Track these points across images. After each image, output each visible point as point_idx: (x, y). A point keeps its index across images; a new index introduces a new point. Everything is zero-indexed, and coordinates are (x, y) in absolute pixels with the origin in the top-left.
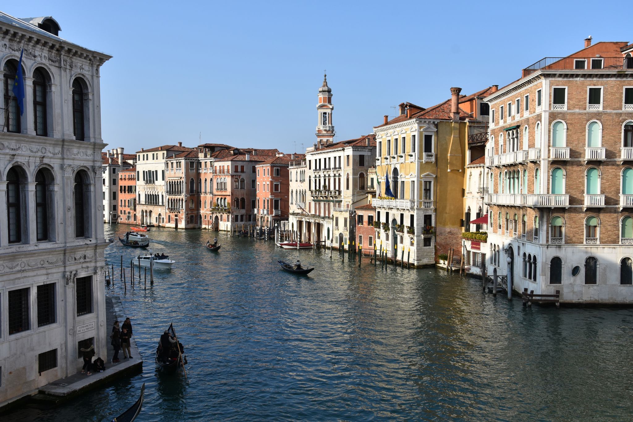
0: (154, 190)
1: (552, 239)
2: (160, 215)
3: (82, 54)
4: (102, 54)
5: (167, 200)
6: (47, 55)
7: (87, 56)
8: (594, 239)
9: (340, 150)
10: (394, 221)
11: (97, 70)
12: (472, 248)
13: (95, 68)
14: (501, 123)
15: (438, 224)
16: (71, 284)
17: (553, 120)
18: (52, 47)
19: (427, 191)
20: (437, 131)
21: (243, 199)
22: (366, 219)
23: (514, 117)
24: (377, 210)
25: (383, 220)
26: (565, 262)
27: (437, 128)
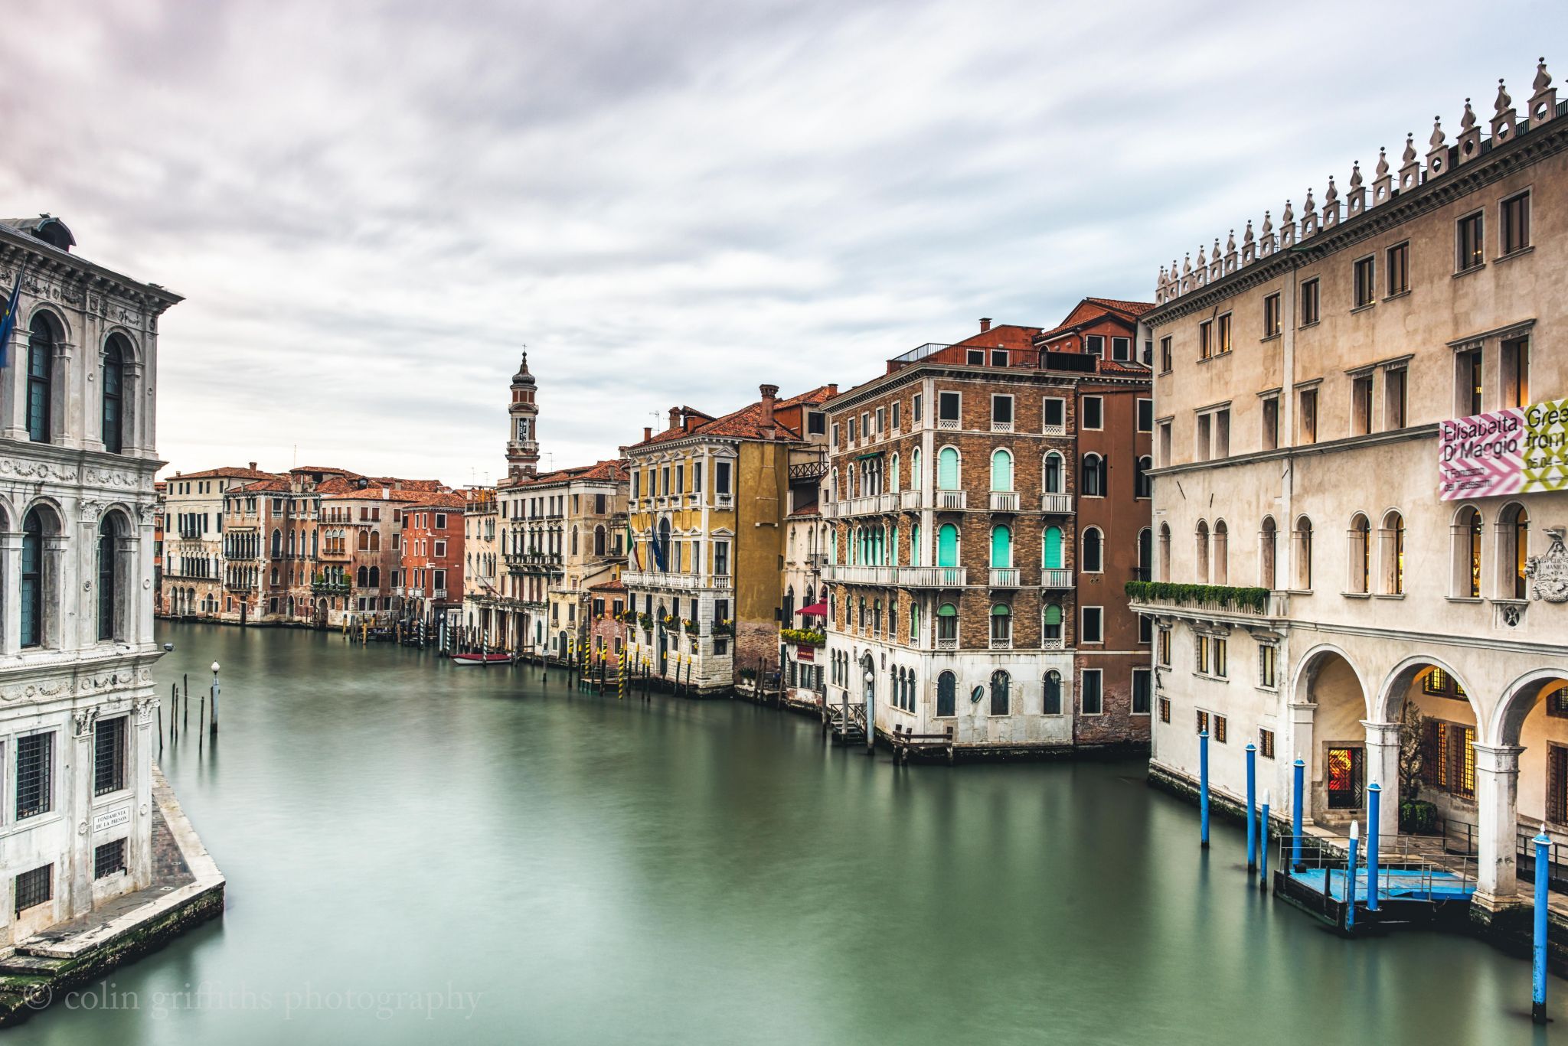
0: (200, 550)
1: (940, 641)
2: (210, 596)
3: (126, 290)
4: (166, 294)
5: (225, 569)
6: (59, 289)
7: (136, 294)
8: (1005, 641)
9: (562, 486)
10: (662, 611)
11: (154, 322)
12: (800, 656)
13: (149, 319)
14: (851, 447)
15: (739, 617)
16: (85, 733)
17: (941, 445)
18: (71, 275)
19: (721, 558)
20: (738, 457)
21: (374, 569)
22: (609, 606)
23: (873, 437)
24: (630, 592)
25: (641, 608)
26: (961, 680)
27: (738, 452)
